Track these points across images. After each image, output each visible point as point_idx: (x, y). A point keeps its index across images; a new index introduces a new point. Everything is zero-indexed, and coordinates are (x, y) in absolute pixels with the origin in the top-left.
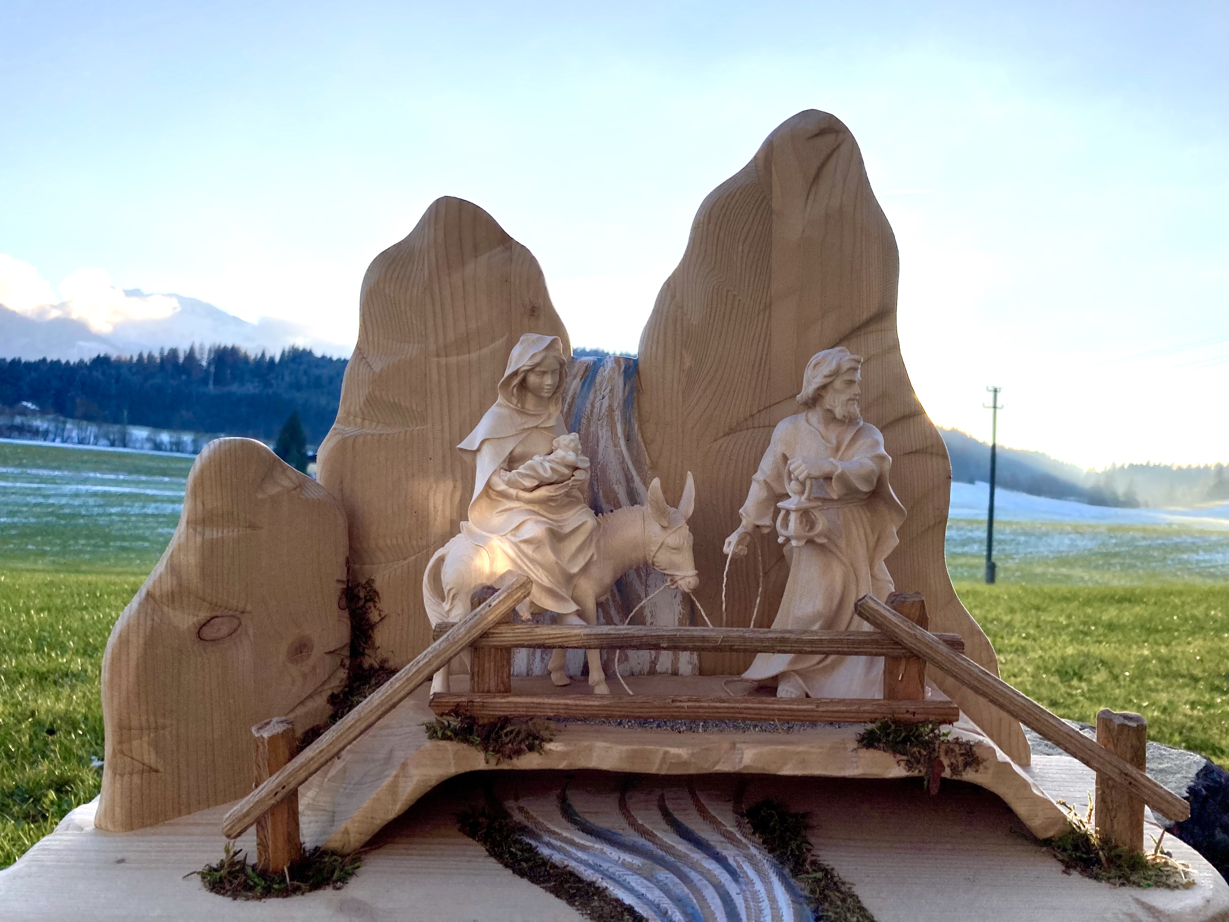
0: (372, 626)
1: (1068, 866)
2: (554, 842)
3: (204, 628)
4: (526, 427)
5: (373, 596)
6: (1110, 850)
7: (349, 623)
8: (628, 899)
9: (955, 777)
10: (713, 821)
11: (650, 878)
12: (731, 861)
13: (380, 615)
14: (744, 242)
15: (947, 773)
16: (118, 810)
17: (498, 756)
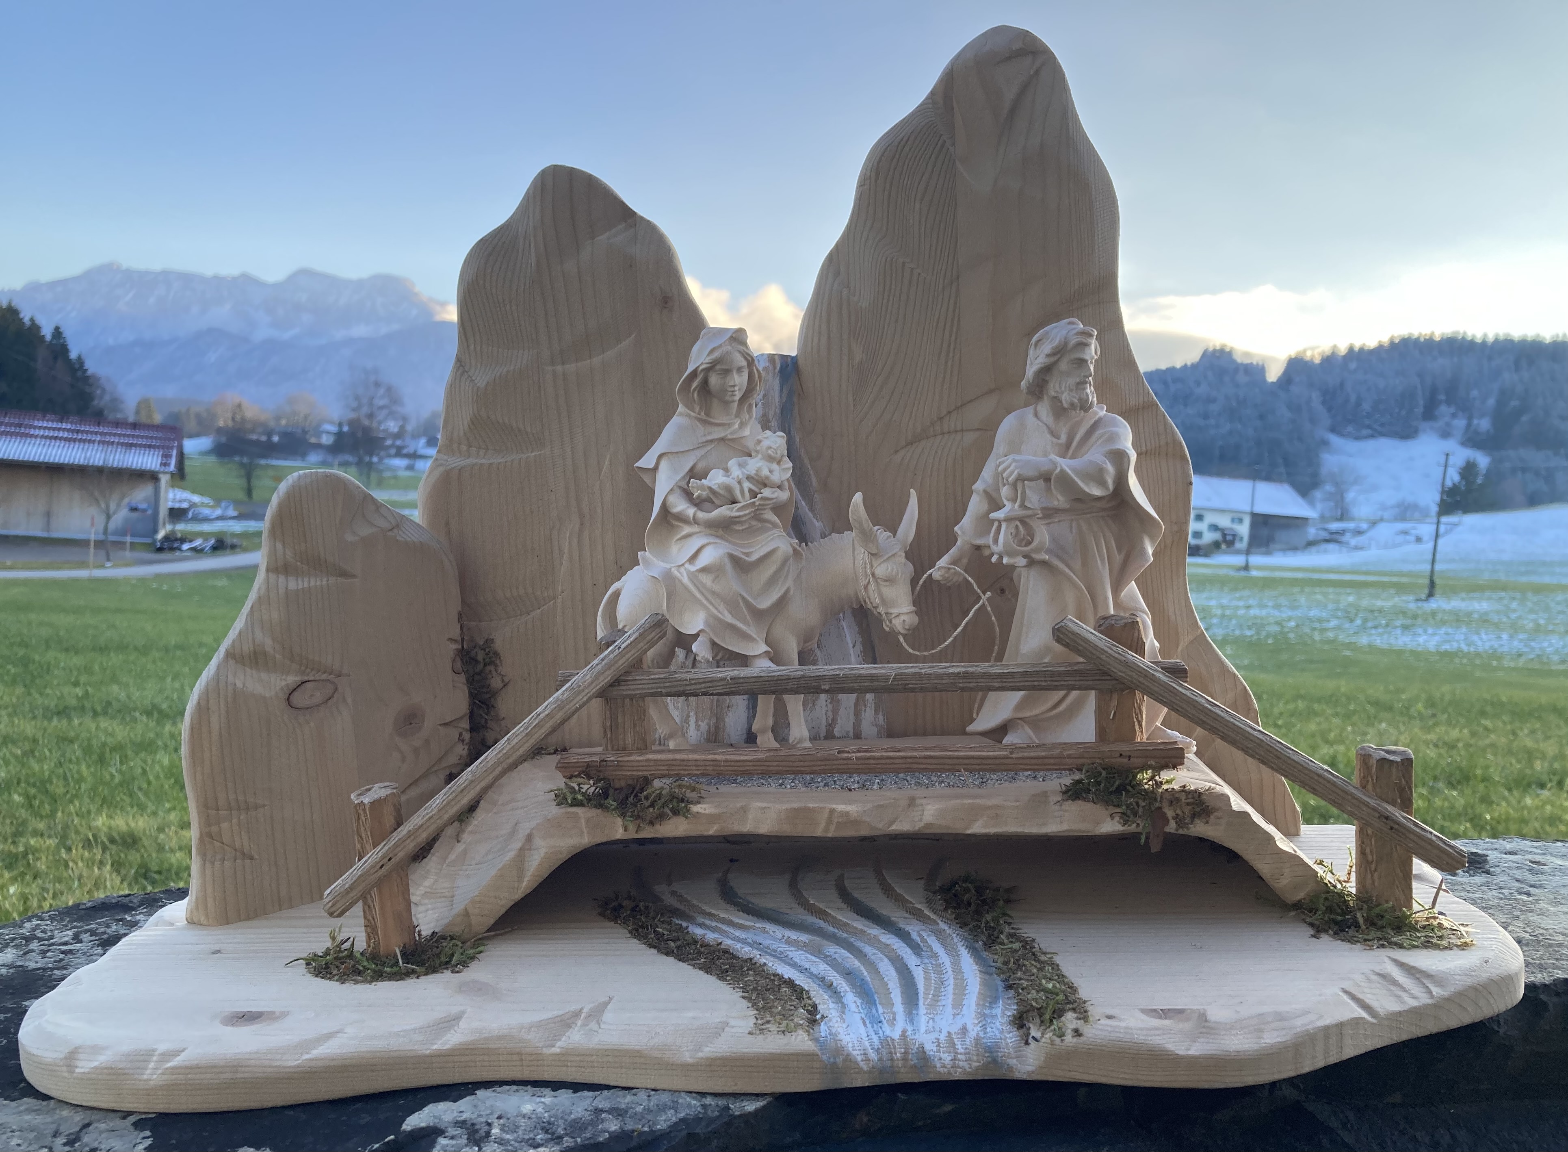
0: (494, 694)
1: (1318, 931)
2: (708, 922)
3: (295, 694)
4: (710, 438)
5: (493, 658)
6: (1370, 909)
7: (466, 688)
8: (788, 972)
9: (1181, 832)
10: (900, 901)
11: (818, 953)
12: (914, 936)
13: (503, 681)
14: (922, 200)
15: (1172, 827)
16: (210, 901)
17: (638, 822)
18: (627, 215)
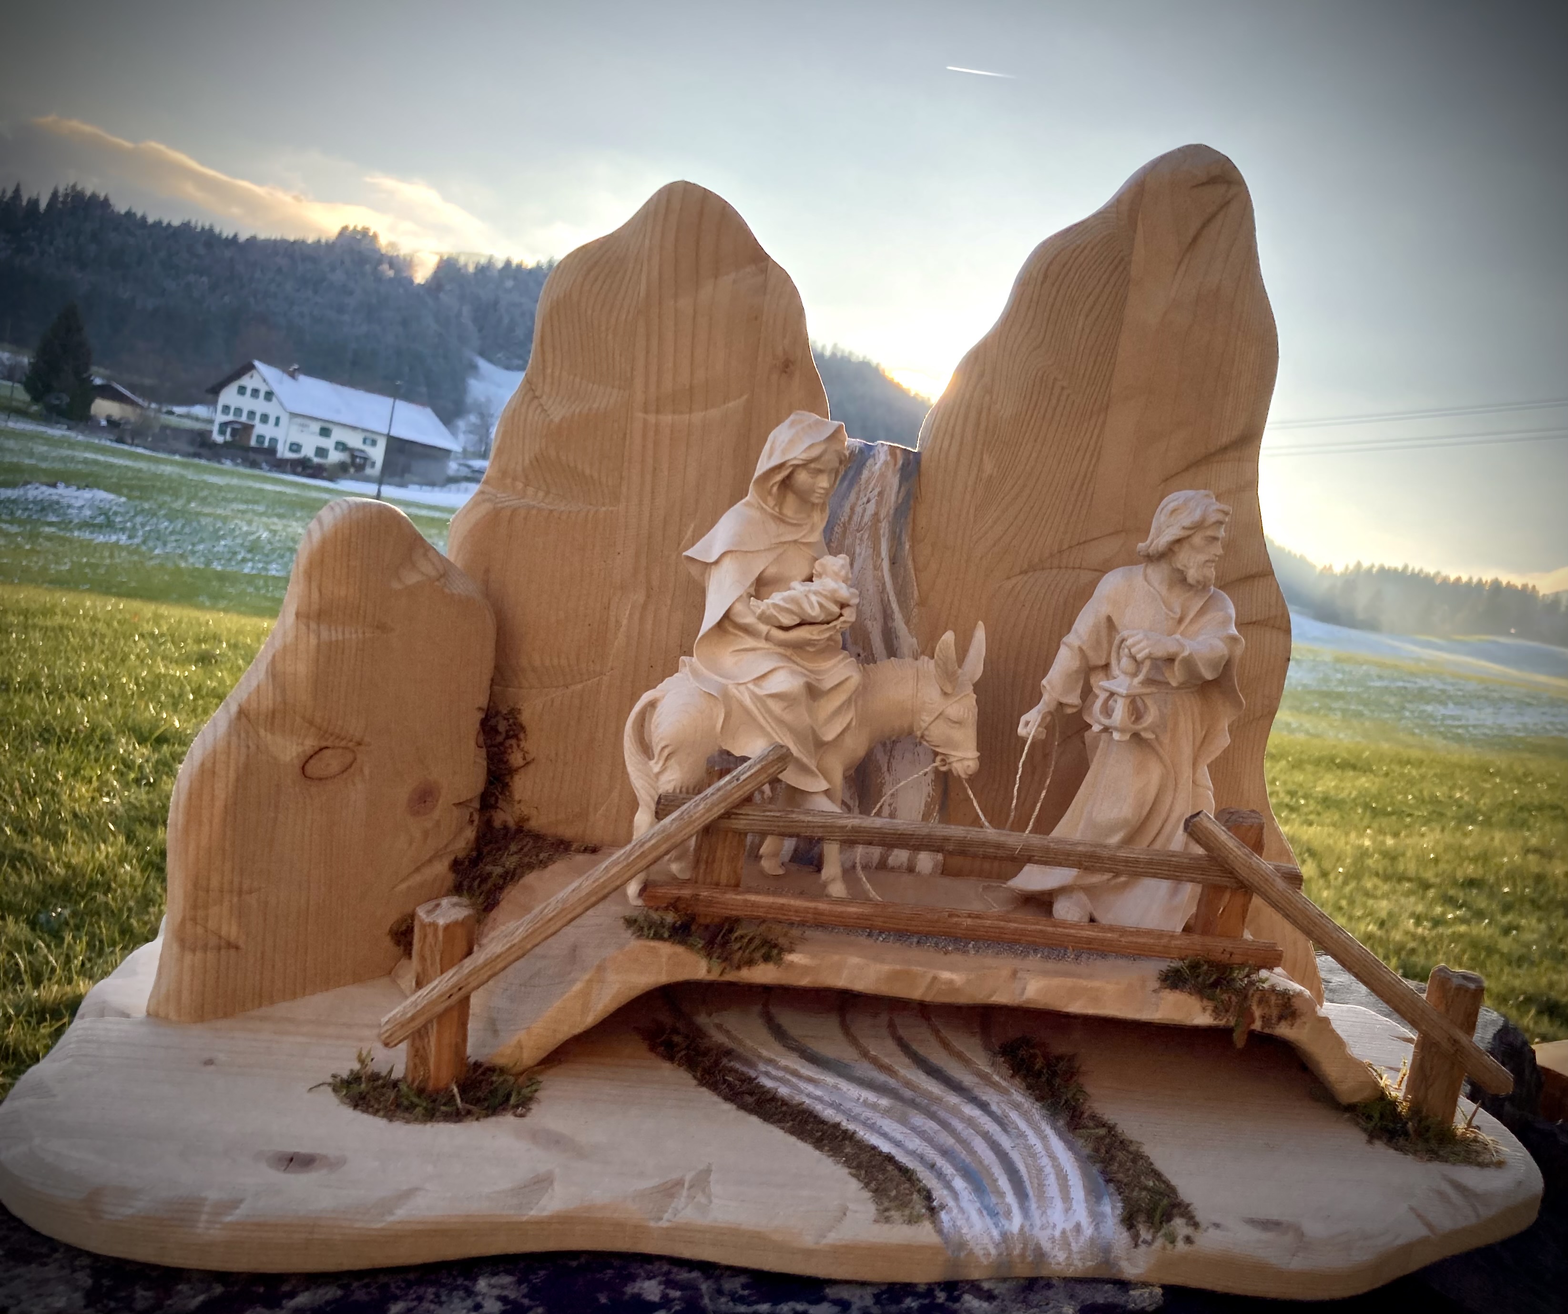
0: (512, 771)
1: (1372, 1136)
2: (774, 1072)
3: (312, 762)
4: (783, 539)
5: (516, 730)
6: (1420, 1121)
7: (485, 763)
8: (885, 1147)
9: (1267, 1031)
10: (960, 1057)
11: (903, 1121)
12: (994, 1108)
13: (524, 759)
14: (1087, 316)
15: (1257, 1026)
16: (185, 995)
17: (724, 965)
18: (759, 257)
